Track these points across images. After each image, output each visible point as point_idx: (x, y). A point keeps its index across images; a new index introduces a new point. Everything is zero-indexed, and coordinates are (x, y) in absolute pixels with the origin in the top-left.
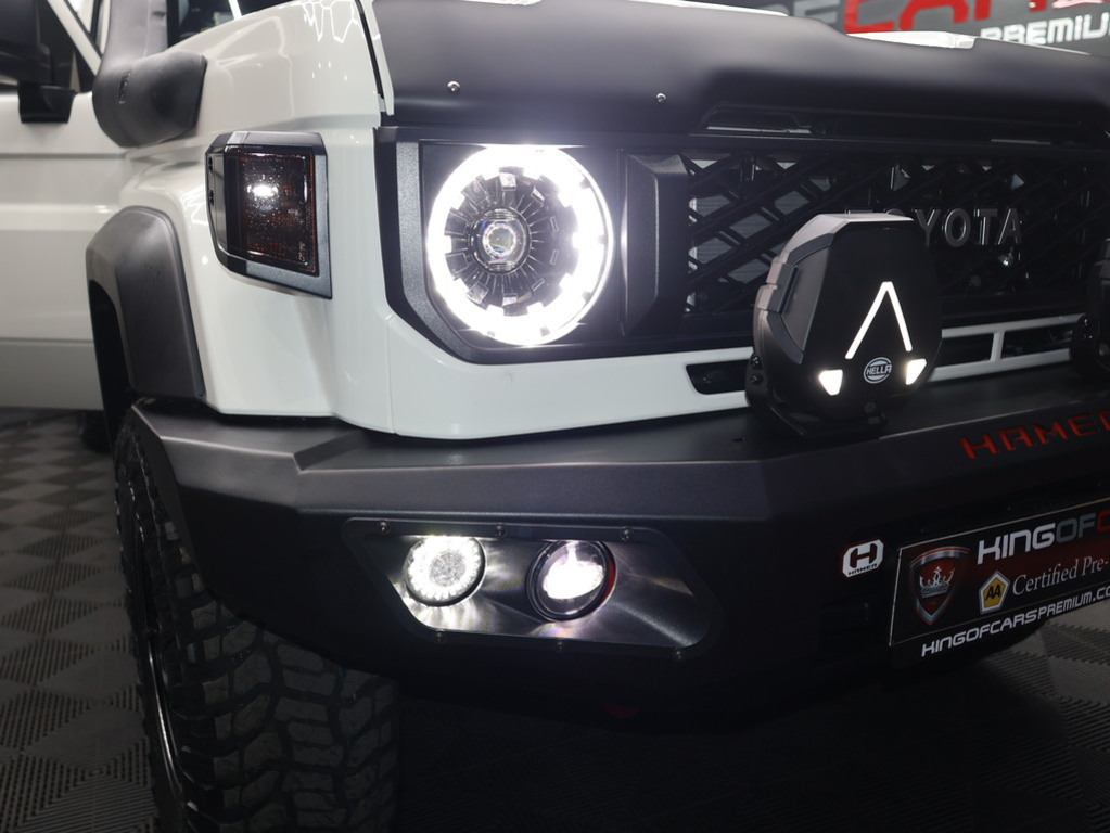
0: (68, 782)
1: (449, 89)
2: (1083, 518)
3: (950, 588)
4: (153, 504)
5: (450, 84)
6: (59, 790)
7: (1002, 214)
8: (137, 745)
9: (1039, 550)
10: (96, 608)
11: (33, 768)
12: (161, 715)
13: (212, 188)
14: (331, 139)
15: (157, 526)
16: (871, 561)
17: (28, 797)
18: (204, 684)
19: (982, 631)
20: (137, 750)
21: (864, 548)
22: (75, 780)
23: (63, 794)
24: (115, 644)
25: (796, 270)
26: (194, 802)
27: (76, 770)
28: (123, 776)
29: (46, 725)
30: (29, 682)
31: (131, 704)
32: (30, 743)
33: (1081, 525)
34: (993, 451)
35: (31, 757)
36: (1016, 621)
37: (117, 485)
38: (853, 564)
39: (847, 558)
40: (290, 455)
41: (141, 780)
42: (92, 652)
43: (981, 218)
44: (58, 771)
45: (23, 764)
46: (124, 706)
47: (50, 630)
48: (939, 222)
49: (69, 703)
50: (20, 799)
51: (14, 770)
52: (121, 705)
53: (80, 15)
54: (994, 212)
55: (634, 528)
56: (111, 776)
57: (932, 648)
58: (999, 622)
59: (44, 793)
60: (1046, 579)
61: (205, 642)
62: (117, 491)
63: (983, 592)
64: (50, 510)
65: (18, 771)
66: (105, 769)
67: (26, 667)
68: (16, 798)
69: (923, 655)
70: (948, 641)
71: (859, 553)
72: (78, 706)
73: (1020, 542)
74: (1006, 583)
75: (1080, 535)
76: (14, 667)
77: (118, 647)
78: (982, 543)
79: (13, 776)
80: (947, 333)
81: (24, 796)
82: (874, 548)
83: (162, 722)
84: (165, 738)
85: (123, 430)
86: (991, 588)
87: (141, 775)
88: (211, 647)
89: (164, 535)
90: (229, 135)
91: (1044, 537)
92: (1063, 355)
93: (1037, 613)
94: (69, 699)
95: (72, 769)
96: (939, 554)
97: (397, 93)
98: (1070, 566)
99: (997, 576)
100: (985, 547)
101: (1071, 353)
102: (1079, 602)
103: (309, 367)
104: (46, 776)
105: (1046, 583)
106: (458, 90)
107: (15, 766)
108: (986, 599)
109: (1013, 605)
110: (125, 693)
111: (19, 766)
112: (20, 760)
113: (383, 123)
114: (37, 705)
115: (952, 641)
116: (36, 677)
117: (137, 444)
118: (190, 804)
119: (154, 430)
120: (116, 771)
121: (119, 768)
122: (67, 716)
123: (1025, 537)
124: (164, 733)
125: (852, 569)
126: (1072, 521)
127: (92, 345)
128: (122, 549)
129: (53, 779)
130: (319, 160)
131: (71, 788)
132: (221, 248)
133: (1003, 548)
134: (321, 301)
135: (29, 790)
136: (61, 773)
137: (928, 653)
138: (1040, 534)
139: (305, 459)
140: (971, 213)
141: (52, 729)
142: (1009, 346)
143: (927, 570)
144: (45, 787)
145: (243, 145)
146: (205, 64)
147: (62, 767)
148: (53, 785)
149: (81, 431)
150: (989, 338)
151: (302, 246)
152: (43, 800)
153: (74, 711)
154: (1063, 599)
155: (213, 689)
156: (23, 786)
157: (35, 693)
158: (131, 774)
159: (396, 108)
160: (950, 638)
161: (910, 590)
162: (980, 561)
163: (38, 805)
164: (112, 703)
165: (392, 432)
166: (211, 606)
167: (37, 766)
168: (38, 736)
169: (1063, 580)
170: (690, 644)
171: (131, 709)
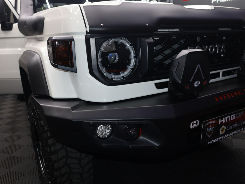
0: (20, 176)
1: (101, 26)
2: (241, 113)
3: (213, 130)
4: (38, 117)
5: (101, 25)
6: (19, 178)
7: (222, 46)
8: (35, 167)
9: (232, 120)
10: (23, 137)
11: (12, 173)
12: (40, 162)
13: (49, 49)
14: (75, 38)
15: (39, 122)
16: (196, 125)
17: (12, 180)
18: (51, 156)
19: (220, 138)
20: (35, 168)
21: (195, 122)
22: (22, 176)
23: (19, 179)
24: (28, 145)
25: (179, 63)
26: (50, 181)
27: (22, 173)
28: (32, 174)
29: (14, 163)
30: (10, 154)
31: (33, 158)
32: (11, 168)
33: (241, 114)
34: (222, 99)
35: (12, 171)
36: (227, 136)
37: (28, 111)
38: (193, 126)
39: (191, 124)
40: (70, 108)
41: (36, 175)
42: (23, 147)
43: (217, 47)
44: (18, 174)
45: (10, 172)
46: (31, 158)
47: (14, 142)
48: (208, 48)
49: (19, 158)
50: (10, 180)
51: (8, 174)
52: (30, 158)
53: (12, 3)
54: (220, 45)
55: (146, 121)
56: (30, 174)
57: (210, 143)
58: (224, 136)
59: (15, 179)
60: (234, 126)
61: (51, 147)
62: (28, 113)
63: (220, 130)
64: (11, 114)
65: (9, 174)
66: (28, 173)
67: (9, 151)
68: (9, 180)
69: (208, 144)
70: (213, 141)
71: (194, 123)
72: (21, 159)
73: (228, 119)
74: (225, 128)
75: (241, 116)
76: (6, 151)
77: (29, 145)
78: (220, 120)
79: (8, 175)
80: (211, 73)
81: (11, 180)
82: (197, 122)
83: (41, 163)
84: (42, 166)
85: (29, 100)
86: (222, 129)
87: (36, 174)
88: (53, 148)
89: (41, 124)
90: (53, 37)
91: (233, 117)
92: (235, 75)
93: (232, 134)
94: (19, 157)
95: (21, 173)
96: (211, 122)
97: (90, 27)
98: (239, 123)
99: (223, 126)
100: (221, 120)
101: (237, 75)
102: (241, 130)
103: (72, 87)
104: (15, 175)
105: (234, 127)
106: (103, 26)
107: (8, 173)
108: (221, 131)
109: (227, 132)
110: (31, 156)
111: (9, 173)
112: (9, 172)
113: (87, 34)
114: (12, 159)
115: (214, 141)
116: (11, 153)
117: (33, 104)
118: (49, 182)
119: (39, 103)
120: (31, 173)
121: (31, 172)
122: (19, 161)
123: (229, 118)
124: (41, 165)
125: (192, 127)
126: (239, 113)
127: (21, 79)
128: (30, 125)
129: (17, 176)
130: (73, 42)
131: (21, 177)
132: (52, 62)
133: (225, 120)
134: (74, 73)
135: (12, 178)
136: (19, 174)
137: (209, 144)
138: (232, 117)
139: (73, 108)
140: (215, 46)
141: (16, 164)
142: (223, 74)
143: (208, 126)
144: (15, 177)
145: (56, 40)
146: (44, 19)
147: (19, 173)
148: (17, 177)
149: (17, 96)
150: (219, 73)
151: (70, 61)
152: (15, 180)
153: (20, 160)
154: (237, 130)
155: (53, 157)
156: (10, 177)
157: (11, 157)
158: (34, 174)
159: (90, 30)
160: (214, 140)
161: (205, 131)
162: (220, 123)
163: (14, 182)
164: (28, 158)
165: (91, 101)
166: (52, 139)
167: (13, 173)
168: (13, 166)
169: (237, 126)
170: (158, 145)
171: (33, 159)
